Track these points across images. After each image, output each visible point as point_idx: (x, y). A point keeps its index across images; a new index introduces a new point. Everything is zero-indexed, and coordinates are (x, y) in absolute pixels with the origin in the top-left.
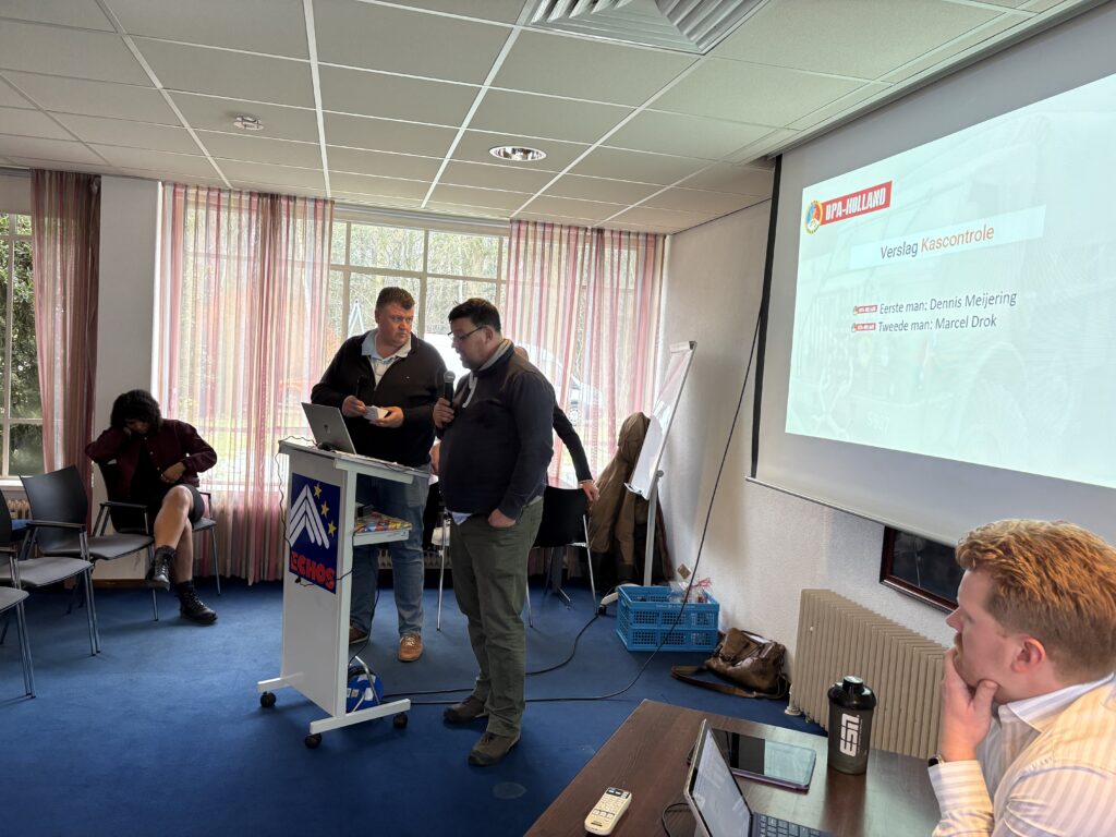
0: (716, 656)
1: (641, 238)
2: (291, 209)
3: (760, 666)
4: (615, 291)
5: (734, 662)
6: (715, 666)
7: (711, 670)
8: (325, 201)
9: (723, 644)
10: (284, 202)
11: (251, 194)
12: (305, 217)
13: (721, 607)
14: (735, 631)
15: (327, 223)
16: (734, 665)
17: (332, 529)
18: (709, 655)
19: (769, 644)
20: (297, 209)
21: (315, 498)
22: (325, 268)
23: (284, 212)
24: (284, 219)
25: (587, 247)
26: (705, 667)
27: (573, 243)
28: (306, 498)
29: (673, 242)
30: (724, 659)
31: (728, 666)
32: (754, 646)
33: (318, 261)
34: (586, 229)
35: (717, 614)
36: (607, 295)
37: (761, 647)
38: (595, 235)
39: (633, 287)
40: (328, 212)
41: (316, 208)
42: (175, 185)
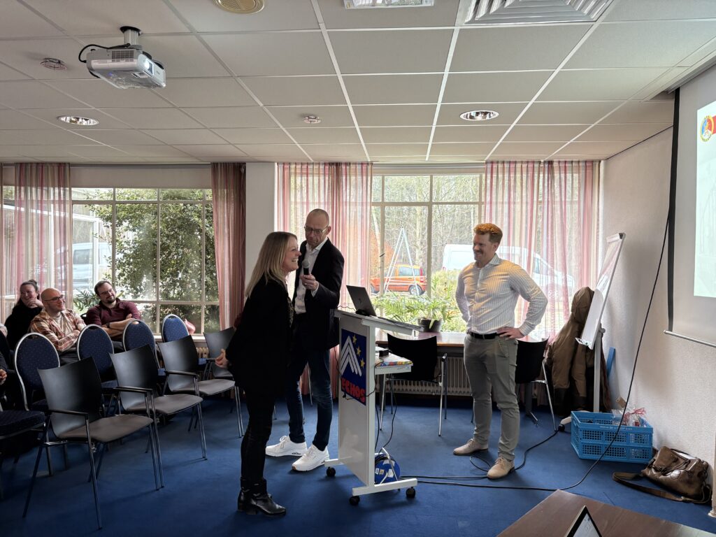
0: (650, 467)
1: (581, 164)
2: (348, 171)
3: (687, 477)
4: (563, 203)
5: (665, 472)
6: (649, 474)
7: (646, 477)
8: (368, 164)
9: (656, 458)
10: (344, 167)
11: (325, 164)
12: (356, 175)
13: (654, 431)
14: (666, 449)
15: (369, 177)
16: (664, 475)
17: (363, 364)
18: (645, 466)
19: (695, 460)
20: (351, 171)
21: (353, 344)
22: (369, 204)
23: (344, 173)
24: (344, 178)
25: (541, 175)
26: (641, 475)
27: (530, 173)
28: (349, 344)
29: (606, 165)
30: (656, 470)
31: (659, 476)
32: (682, 461)
33: (365, 201)
34: (540, 162)
35: (651, 436)
36: (557, 206)
37: (688, 462)
38: (546, 165)
39: (577, 199)
40: (369, 171)
41: (362, 169)
42: (284, 164)
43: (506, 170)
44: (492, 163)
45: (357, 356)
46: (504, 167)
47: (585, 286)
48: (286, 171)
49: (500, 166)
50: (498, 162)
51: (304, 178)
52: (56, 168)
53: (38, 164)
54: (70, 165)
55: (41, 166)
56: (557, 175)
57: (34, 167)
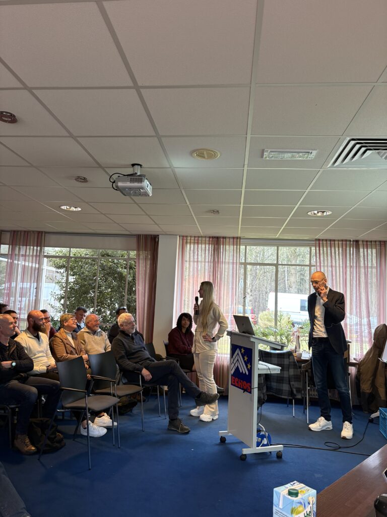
1: (377, 243)
2: (224, 242)
4: (366, 267)
8: (237, 238)
10: (222, 240)
11: (210, 237)
12: (229, 245)
15: (238, 247)
17: (249, 366)
20: (227, 242)
21: (242, 354)
22: (238, 263)
23: (222, 243)
24: (222, 246)
25: (352, 249)
27: (344, 247)
28: (238, 354)
33: (235, 261)
34: (350, 241)
36: (362, 270)
38: (355, 243)
39: (375, 265)
40: (238, 242)
41: (234, 241)
42: (183, 236)
43: (329, 245)
44: (319, 240)
45: (245, 362)
46: (327, 243)
47: (382, 323)
48: (185, 241)
49: (324, 242)
50: (323, 240)
51: (196, 246)
52: (36, 235)
53: (25, 231)
54: (46, 233)
55: (27, 233)
56: (361, 250)
57: (23, 234)
